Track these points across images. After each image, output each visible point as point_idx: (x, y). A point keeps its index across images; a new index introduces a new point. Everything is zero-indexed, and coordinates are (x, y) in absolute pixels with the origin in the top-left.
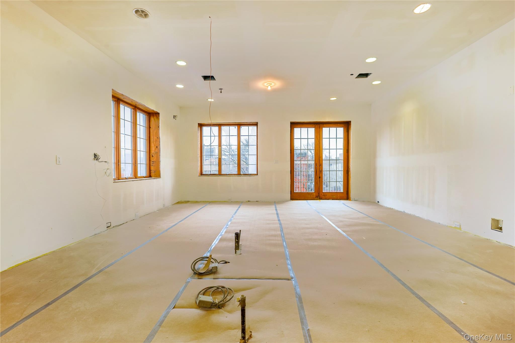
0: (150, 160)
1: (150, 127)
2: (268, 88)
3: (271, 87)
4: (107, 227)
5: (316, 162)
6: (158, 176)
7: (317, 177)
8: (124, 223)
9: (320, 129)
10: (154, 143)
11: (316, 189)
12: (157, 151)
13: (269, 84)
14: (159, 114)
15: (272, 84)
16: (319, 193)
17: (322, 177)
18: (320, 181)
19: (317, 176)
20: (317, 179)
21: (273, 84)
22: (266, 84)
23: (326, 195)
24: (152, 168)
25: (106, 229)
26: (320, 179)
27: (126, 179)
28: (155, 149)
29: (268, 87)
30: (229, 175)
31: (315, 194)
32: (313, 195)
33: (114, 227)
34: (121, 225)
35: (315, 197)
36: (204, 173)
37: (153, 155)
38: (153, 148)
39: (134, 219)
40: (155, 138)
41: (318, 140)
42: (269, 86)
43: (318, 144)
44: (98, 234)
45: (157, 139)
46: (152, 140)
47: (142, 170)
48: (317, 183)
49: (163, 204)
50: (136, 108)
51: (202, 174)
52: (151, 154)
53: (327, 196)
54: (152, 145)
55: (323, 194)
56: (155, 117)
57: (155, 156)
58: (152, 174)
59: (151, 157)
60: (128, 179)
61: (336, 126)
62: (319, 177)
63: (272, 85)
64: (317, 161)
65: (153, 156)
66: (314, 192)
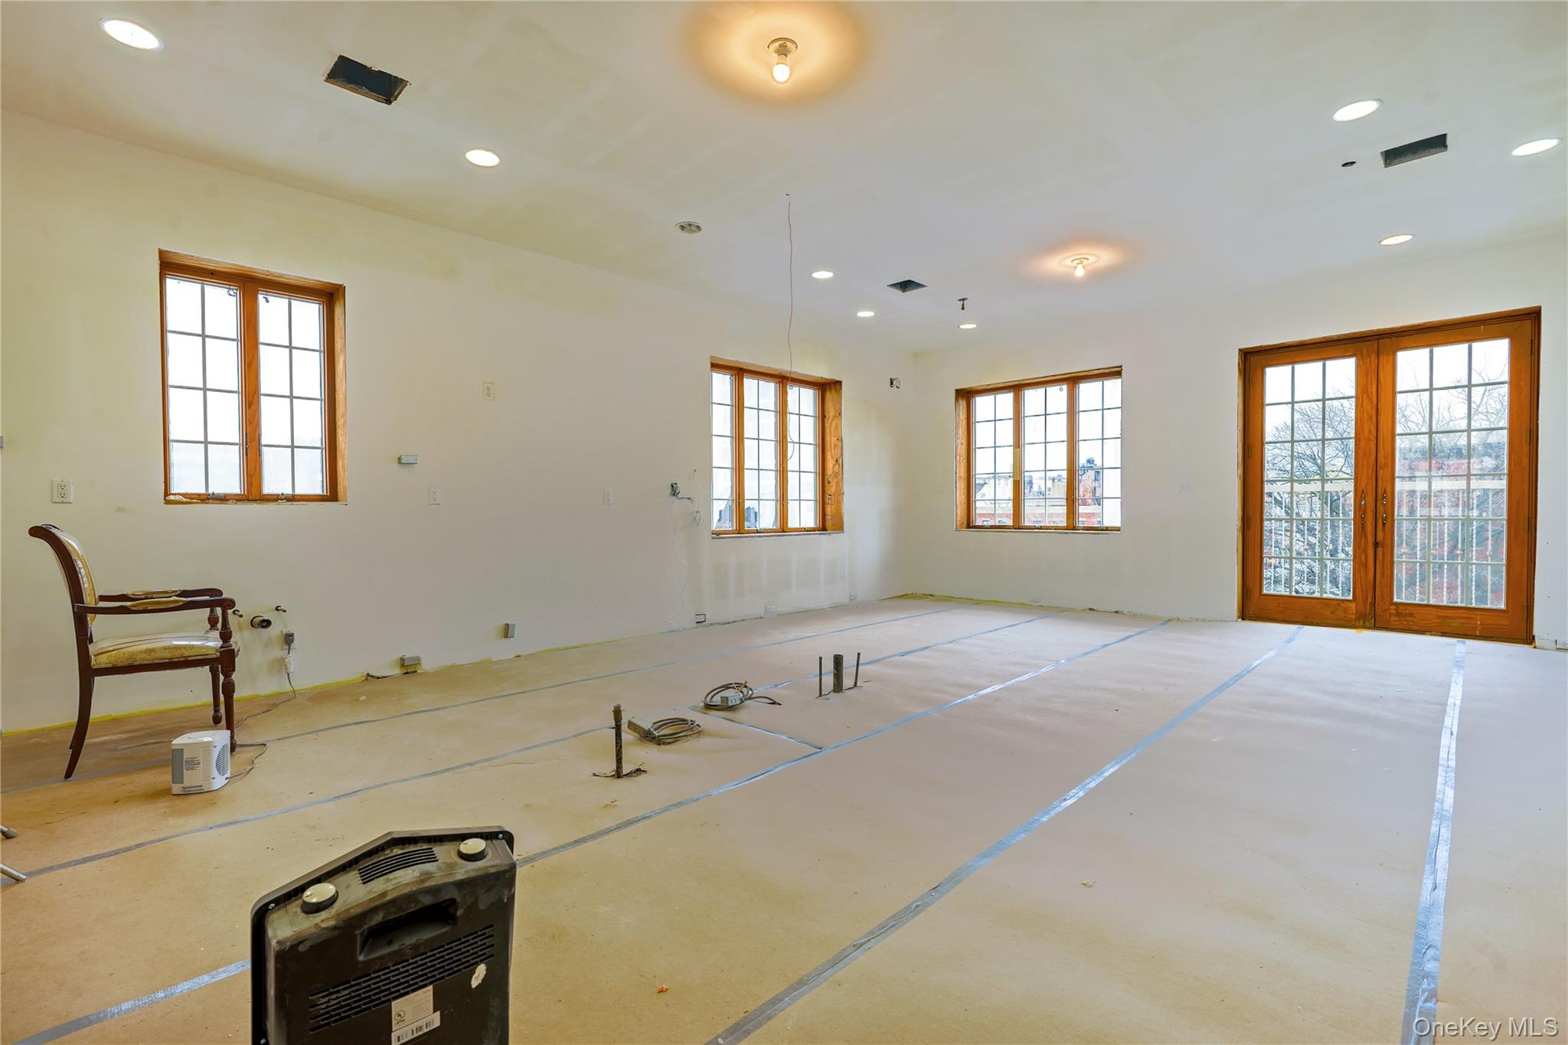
0: (824, 491)
1: (824, 417)
2: (1077, 271)
3: (1083, 267)
4: (697, 623)
5: (1363, 485)
6: (839, 527)
7: (1366, 542)
8: (736, 622)
9: (1381, 358)
10: (831, 451)
11: (1359, 586)
12: (836, 469)
13: (1078, 261)
14: (840, 383)
15: (1088, 259)
16: (1373, 604)
17: (1389, 542)
18: (1380, 557)
19: (1366, 537)
20: (1365, 551)
21: (1092, 259)
22: (1068, 262)
23: (1411, 615)
24: (829, 510)
25: (695, 625)
26: (1380, 550)
27: (758, 532)
28: (834, 466)
29: (1076, 268)
30: (1041, 528)
31: (1353, 605)
32: (1345, 610)
33: (712, 624)
34: (729, 623)
35: (1354, 616)
36: (979, 522)
37: (830, 480)
38: (830, 464)
39: (762, 615)
40: (834, 439)
41: (1371, 399)
42: (1080, 266)
43: (1371, 417)
44: (678, 631)
45: (836, 442)
46: (828, 445)
47: (804, 515)
48: (1366, 566)
49: (851, 596)
50: (783, 380)
51: (970, 525)
52: (826, 477)
53: (1415, 620)
54: (829, 456)
55: (1393, 607)
56: (833, 391)
57: (833, 484)
58: (829, 524)
59: (826, 484)
60: (763, 533)
61: (1467, 338)
62: (1376, 544)
63: (1089, 262)
64: (1367, 483)
65: (829, 482)
66: (1351, 598)
